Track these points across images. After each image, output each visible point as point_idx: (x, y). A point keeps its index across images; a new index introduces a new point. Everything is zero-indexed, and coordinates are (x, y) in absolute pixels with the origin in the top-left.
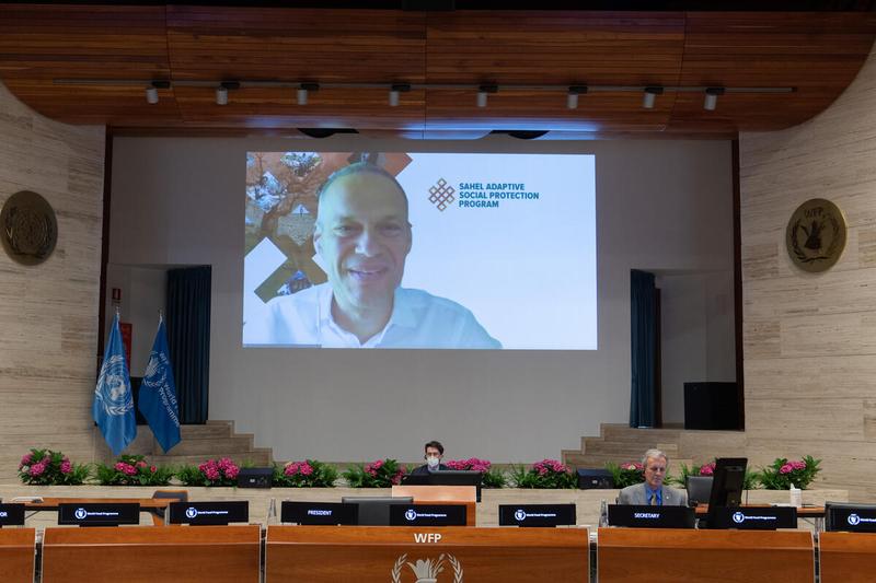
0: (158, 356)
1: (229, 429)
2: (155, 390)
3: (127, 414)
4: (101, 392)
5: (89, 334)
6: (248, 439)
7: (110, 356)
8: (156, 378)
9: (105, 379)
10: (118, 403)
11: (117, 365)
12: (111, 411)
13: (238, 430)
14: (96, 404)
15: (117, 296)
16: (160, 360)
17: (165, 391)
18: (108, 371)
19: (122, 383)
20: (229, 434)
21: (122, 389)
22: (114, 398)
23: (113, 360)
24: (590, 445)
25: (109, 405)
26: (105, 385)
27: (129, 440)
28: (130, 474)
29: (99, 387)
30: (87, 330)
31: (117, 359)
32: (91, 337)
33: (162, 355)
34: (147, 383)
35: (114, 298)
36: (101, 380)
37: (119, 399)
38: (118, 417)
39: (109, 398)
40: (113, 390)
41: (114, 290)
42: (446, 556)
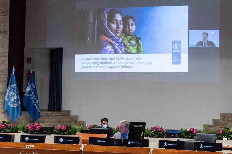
0: (31, 84)
1: (69, 113)
2: (30, 97)
3: (17, 107)
4: (7, 98)
5: (3, 76)
6: (76, 117)
7: (11, 85)
8: (30, 93)
9: (9, 93)
10: (14, 103)
11: (14, 88)
12: (11, 105)
13: (73, 114)
14: (6, 103)
15: (29, 61)
16: (31, 86)
17: (34, 98)
18: (10, 90)
19: (15, 95)
20: (69, 115)
21: (15, 97)
22: (13, 100)
23: (12, 86)
24: (216, 122)
25: (11, 103)
26: (9, 95)
27: (18, 116)
28: (3, 128)
29: (6, 97)
30: (3, 75)
31: (14, 86)
32: (5, 77)
33: (32, 84)
34: (26, 95)
35: (28, 61)
36: (7, 94)
37: (14, 101)
38: (14, 108)
39: (11, 101)
40: (12, 98)
41: (28, 58)
42: (35, 153)
